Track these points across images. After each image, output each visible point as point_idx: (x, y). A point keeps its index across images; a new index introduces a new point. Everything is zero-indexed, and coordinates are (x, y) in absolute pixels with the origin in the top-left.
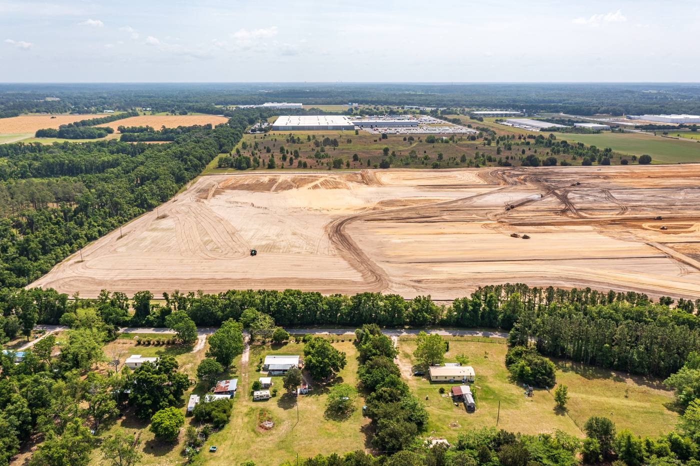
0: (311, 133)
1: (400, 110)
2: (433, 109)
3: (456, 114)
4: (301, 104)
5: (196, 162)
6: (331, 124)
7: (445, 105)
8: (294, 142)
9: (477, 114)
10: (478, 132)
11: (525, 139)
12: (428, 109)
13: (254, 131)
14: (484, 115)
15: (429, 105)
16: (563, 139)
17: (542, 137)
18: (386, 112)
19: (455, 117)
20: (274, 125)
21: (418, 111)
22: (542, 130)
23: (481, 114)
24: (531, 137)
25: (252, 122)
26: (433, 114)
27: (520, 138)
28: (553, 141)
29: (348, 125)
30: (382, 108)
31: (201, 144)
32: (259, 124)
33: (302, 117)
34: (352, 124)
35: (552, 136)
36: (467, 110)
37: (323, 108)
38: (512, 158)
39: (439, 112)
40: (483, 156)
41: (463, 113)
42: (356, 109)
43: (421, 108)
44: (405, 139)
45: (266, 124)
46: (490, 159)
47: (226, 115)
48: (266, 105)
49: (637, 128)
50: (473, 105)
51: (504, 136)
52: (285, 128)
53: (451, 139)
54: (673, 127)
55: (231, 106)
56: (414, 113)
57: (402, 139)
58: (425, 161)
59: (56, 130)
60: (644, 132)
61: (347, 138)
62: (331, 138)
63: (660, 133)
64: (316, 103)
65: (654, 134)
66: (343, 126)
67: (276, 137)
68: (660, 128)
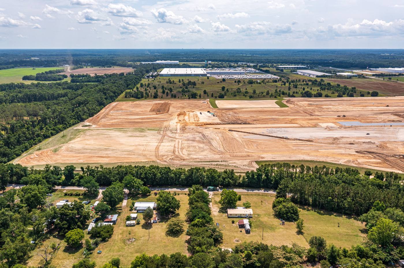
0: (181, 78)
1: (236, 65)
2: (255, 64)
3: (268, 67)
4: (178, 62)
5: (112, 94)
6: (193, 73)
7: (262, 62)
8: (171, 83)
9: (280, 68)
10: (279, 78)
11: (306, 82)
12: (252, 64)
13: (148, 77)
14: (285, 68)
15: (252, 62)
16: (329, 82)
17: (316, 81)
18: (227, 66)
19: (268, 69)
20: (160, 73)
21: (246, 66)
22: (317, 76)
23: (282, 68)
24: (310, 81)
25: (148, 72)
26: (254, 67)
27: (303, 81)
28: (322, 83)
29: (203, 73)
30: (225, 64)
31: (116, 84)
32: (152, 73)
33: (177, 69)
34: (206, 73)
35: (322, 80)
36: (275, 65)
37: (190, 64)
38: (296, 93)
39: (258, 66)
40: (280, 91)
41: (272, 66)
42: (210, 64)
43: (248, 64)
44: (235, 82)
45: (156, 73)
46: (283, 93)
47: (134, 68)
48: (157, 62)
49: (373, 75)
50: (278, 62)
51: (294, 80)
52: (167, 75)
53: (262, 82)
54: (395, 75)
55: (137, 63)
56: (243, 67)
57: (234, 81)
58: (245, 94)
59: (34, 76)
60: (377, 78)
61: (202, 81)
62: (192, 81)
63: (386, 78)
64: (187, 61)
65: (383, 79)
66: (200, 74)
67: (161, 81)
68: (387, 76)
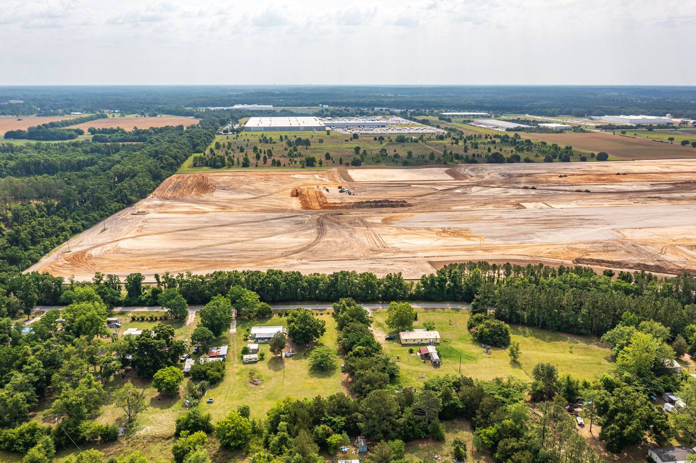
0: (283, 134)
1: (370, 111)
2: (403, 110)
3: (425, 115)
4: (272, 106)
5: (172, 160)
6: (302, 125)
7: (413, 107)
8: (267, 142)
9: (445, 116)
10: (446, 132)
11: (491, 138)
12: (398, 111)
13: (226, 131)
14: (453, 116)
15: (398, 107)
16: (527, 138)
17: (507, 136)
18: (357, 113)
19: (425, 118)
20: (246, 126)
21: (388, 113)
22: (508, 130)
23: (449, 116)
24: (497, 136)
25: (223, 123)
26: (403, 115)
27: (486, 137)
28: (517, 140)
29: (319, 125)
30: (352, 110)
31: (174, 144)
32: (231, 125)
33: (273, 119)
34: (324, 125)
35: (516, 135)
36: (435, 111)
37: (293, 109)
38: (478, 155)
39: (409, 113)
40: (451, 153)
41: (432, 114)
42: (327, 110)
43: (391, 110)
44: (375, 139)
45: (237, 125)
46: (458, 157)
47: (197, 117)
48: (236, 107)
49: (597, 127)
50: (442, 107)
51: (471, 136)
52: (257, 129)
53: (420, 139)
54: (631, 127)
55: (201, 108)
56: (384, 114)
57: (373, 138)
58: (395, 159)
59: (25, 132)
60: (603, 132)
61: (318, 138)
62: (303, 138)
63: (618, 133)
64: (287, 105)
65: (612, 134)
66: (315, 127)
67: (249, 138)
68: (618, 128)
